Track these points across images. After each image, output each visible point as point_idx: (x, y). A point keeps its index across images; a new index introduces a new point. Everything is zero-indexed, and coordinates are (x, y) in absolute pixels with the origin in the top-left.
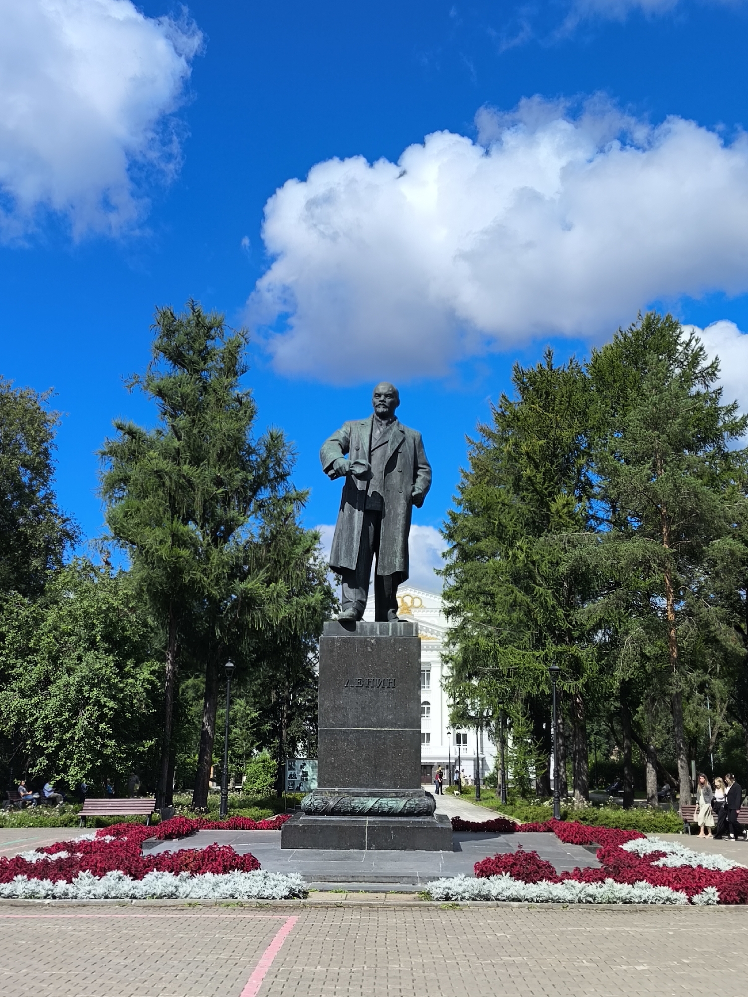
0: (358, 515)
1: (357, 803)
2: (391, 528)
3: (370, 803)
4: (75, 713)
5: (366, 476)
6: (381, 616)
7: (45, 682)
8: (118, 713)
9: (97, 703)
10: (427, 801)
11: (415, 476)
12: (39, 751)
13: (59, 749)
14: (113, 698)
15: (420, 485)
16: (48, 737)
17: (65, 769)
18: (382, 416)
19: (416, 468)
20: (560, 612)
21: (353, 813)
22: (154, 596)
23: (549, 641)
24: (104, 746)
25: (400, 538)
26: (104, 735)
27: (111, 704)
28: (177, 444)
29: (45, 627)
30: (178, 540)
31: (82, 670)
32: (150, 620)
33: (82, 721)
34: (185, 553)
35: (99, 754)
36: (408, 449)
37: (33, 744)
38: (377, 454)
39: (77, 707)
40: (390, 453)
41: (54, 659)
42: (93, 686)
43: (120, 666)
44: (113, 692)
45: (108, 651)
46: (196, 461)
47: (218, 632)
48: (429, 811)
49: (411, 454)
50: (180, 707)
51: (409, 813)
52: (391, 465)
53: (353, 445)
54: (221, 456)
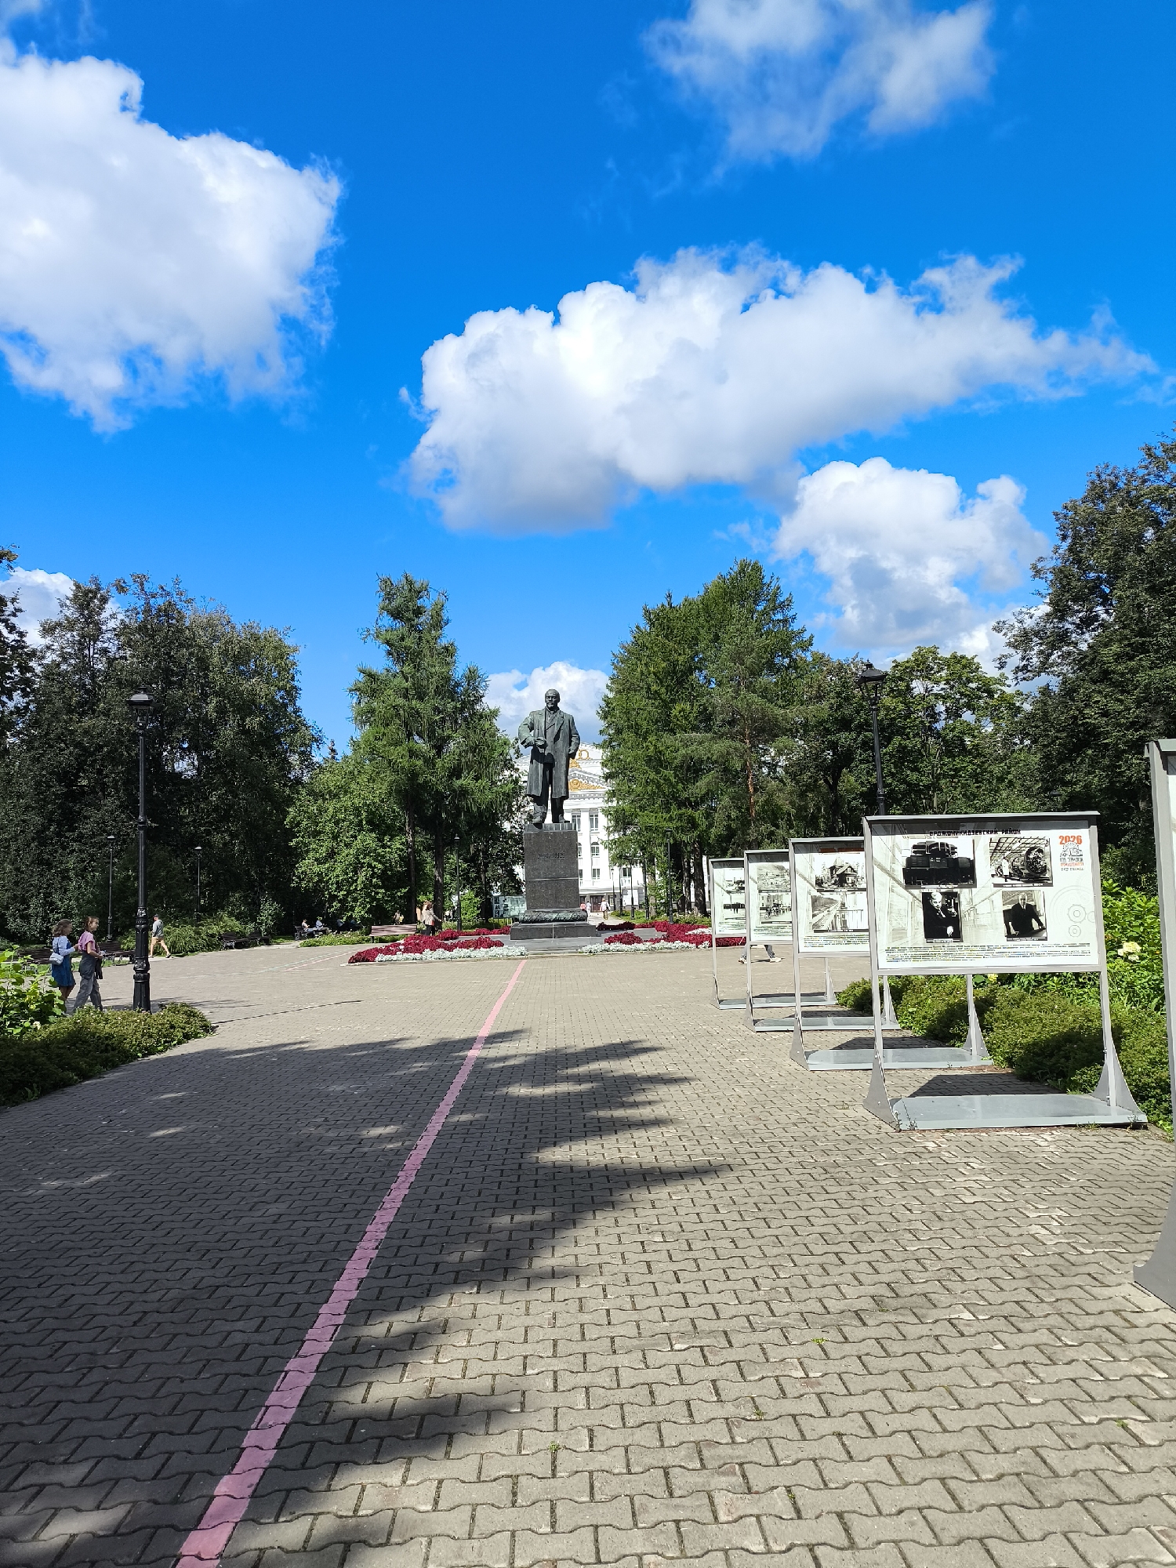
0: (541, 766)
1: (547, 916)
2: (558, 773)
3: (554, 916)
4: (355, 872)
5: (544, 746)
6: (555, 820)
7: (332, 854)
8: (384, 872)
9: (369, 865)
10: (584, 914)
11: (571, 741)
12: (333, 898)
13: (346, 896)
14: (380, 862)
15: (573, 747)
16: (339, 888)
17: (352, 909)
18: (551, 709)
19: (571, 737)
20: (680, 786)
21: (545, 921)
22: (398, 792)
23: (674, 806)
24: (377, 893)
25: (563, 778)
26: (377, 886)
27: (380, 866)
28: (406, 685)
29: (326, 817)
30: (412, 753)
31: (358, 844)
32: (395, 807)
33: (362, 877)
34: (420, 763)
35: (374, 899)
36: (565, 728)
37: (330, 893)
38: (549, 732)
39: (357, 867)
40: (556, 731)
41: (335, 837)
42: (365, 855)
43: (380, 840)
44: (378, 858)
45: (371, 831)
46: (421, 698)
47: (444, 815)
48: (584, 919)
49: (567, 730)
50: (420, 865)
51: (574, 920)
52: (557, 738)
53: (536, 726)
54: (437, 692)
